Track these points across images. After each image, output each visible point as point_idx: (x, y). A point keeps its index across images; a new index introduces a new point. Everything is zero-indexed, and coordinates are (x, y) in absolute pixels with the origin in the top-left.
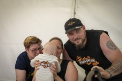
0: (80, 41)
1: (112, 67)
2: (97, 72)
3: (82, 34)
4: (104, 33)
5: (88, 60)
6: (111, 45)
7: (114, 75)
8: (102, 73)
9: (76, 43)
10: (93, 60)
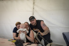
0: (34, 24)
1: (45, 32)
2: (39, 33)
3: (35, 21)
4: (42, 21)
5: (37, 30)
6: (44, 25)
7: (45, 34)
8: (41, 34)
9: (33, 24)
10: (38, 30)
